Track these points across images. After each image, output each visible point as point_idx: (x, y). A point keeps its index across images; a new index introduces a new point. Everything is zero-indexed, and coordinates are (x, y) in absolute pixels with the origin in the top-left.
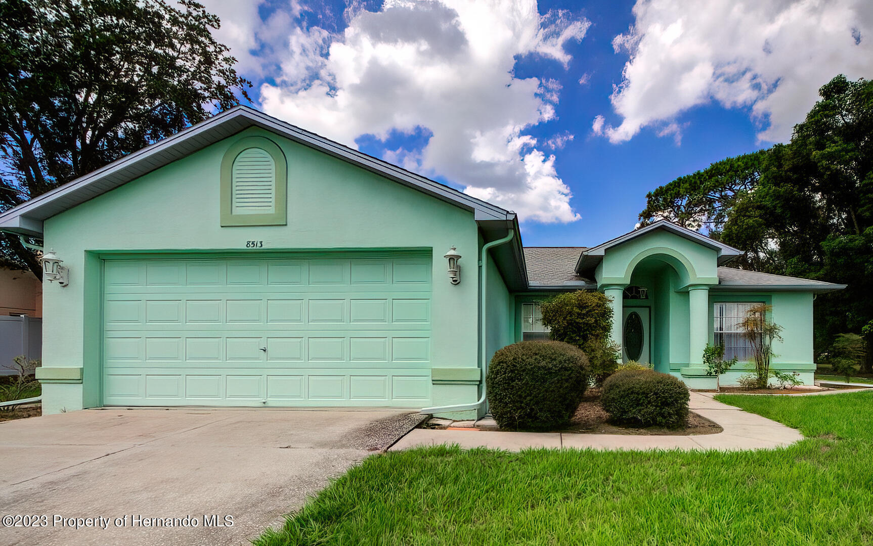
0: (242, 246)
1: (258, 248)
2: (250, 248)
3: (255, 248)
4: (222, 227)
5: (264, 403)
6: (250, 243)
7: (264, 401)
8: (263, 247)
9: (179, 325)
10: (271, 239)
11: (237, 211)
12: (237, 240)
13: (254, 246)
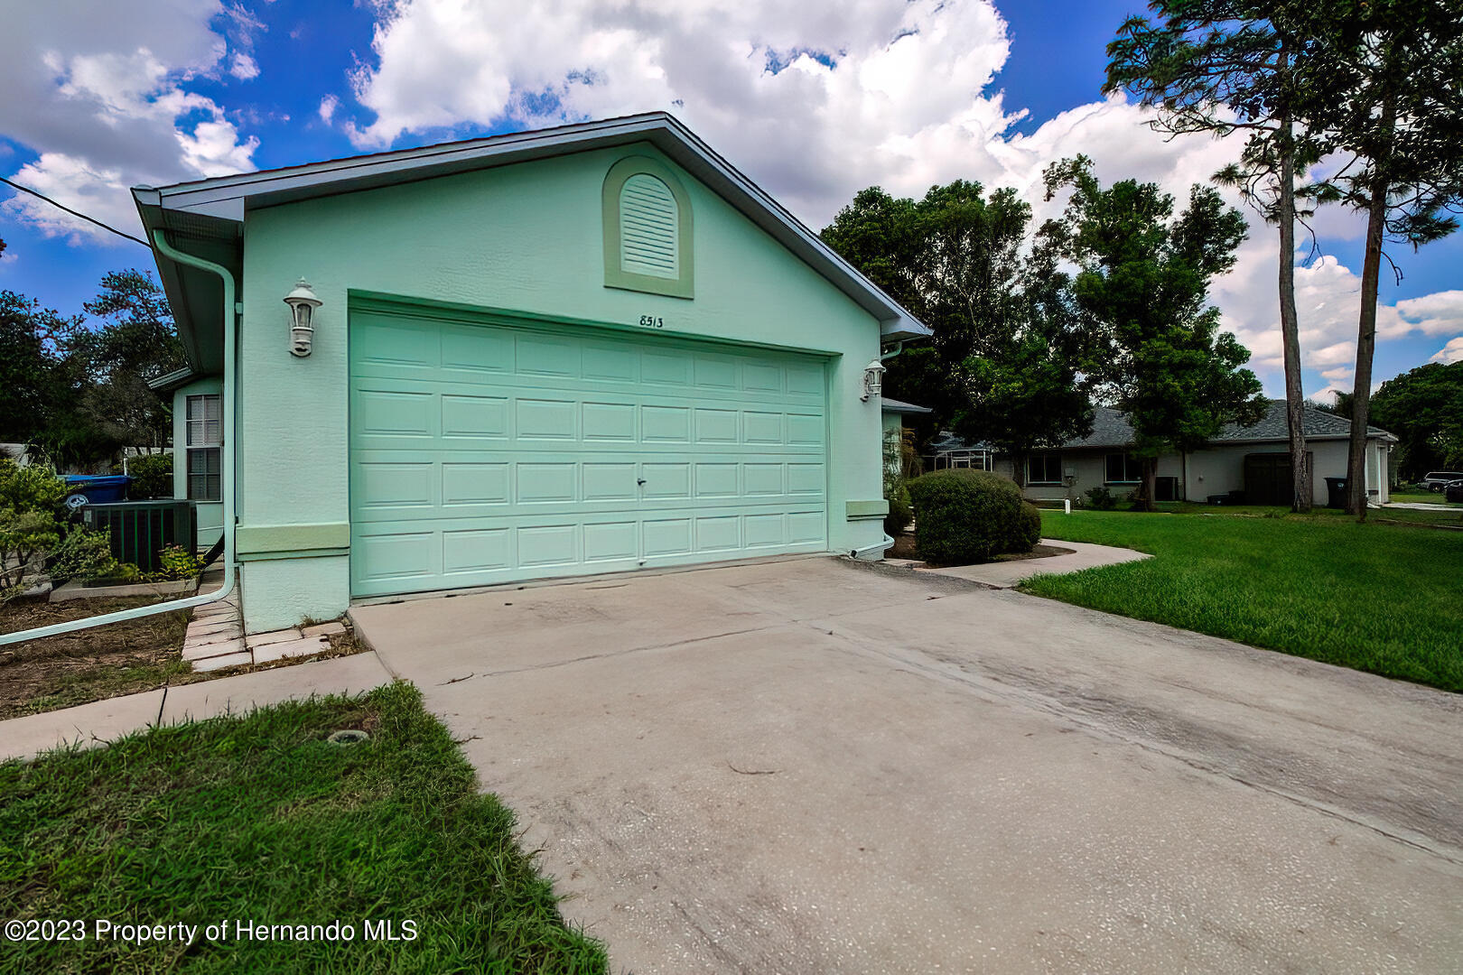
0: (634, 321)
1: (656, 327)
2: (645, 326)
3: (652, 327)
4: (606, 287)
5: (641, 564)
6: (646, 319)
7: (641, 561)
8: (664, 328)
9: (505, 441)
10: (675, 318)
11: (629, 267)
12: (627, 311)
13: (650, 325)
